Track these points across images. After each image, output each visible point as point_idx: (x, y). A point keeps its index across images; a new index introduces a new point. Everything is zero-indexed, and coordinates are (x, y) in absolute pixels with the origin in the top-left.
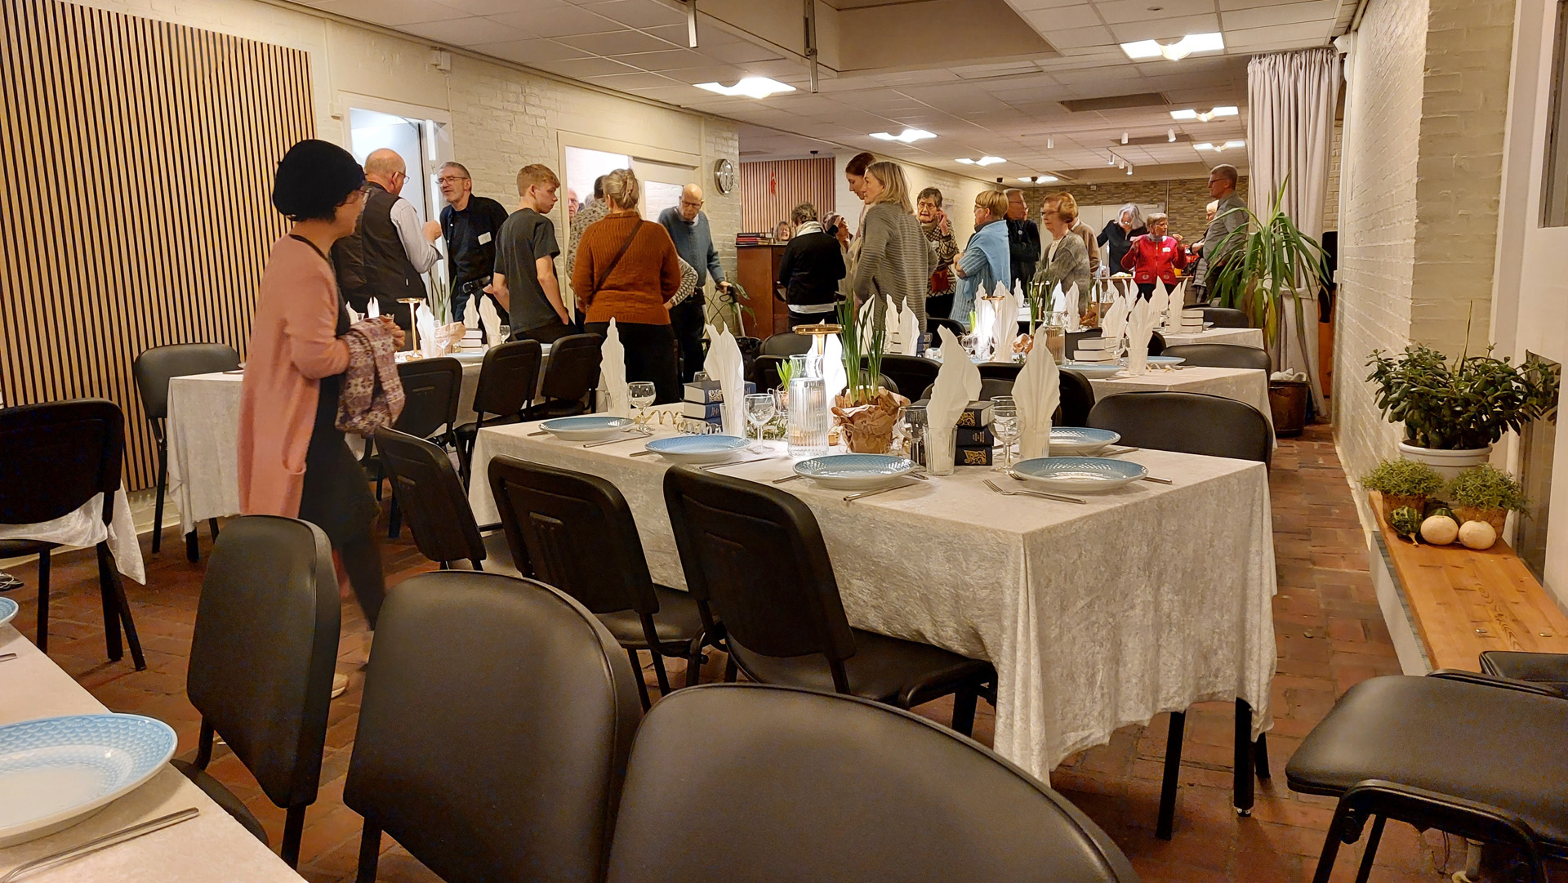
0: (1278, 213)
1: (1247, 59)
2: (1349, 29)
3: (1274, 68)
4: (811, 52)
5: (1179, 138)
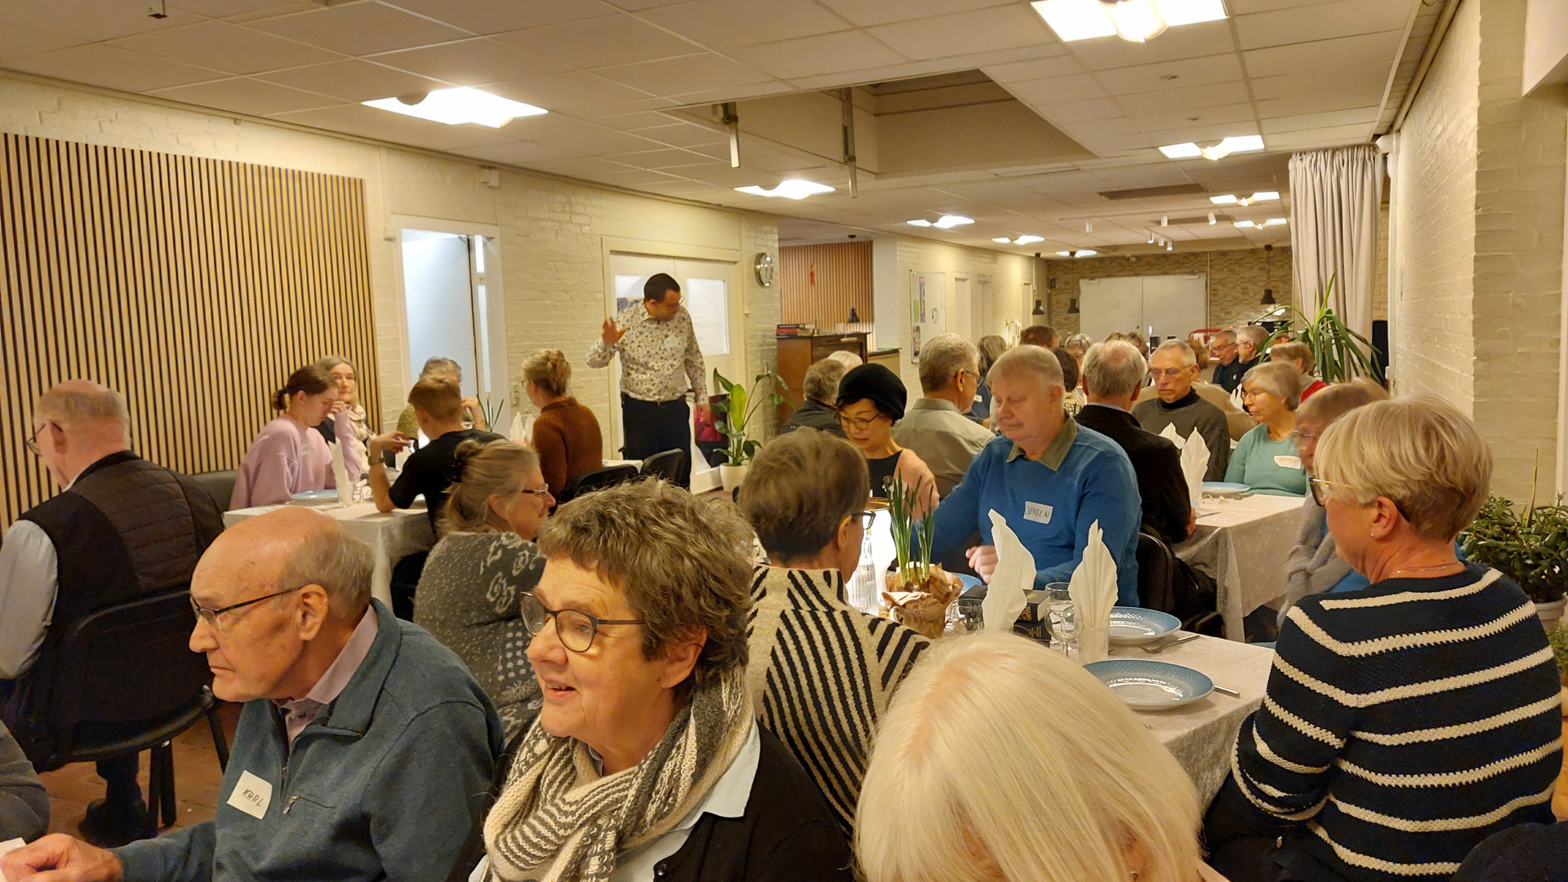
0: (1326, 310)
1: (1286, 157)
2: (1390, 129)
3: (1315, 164)
4: (849, 158)
5: (1219, 218)
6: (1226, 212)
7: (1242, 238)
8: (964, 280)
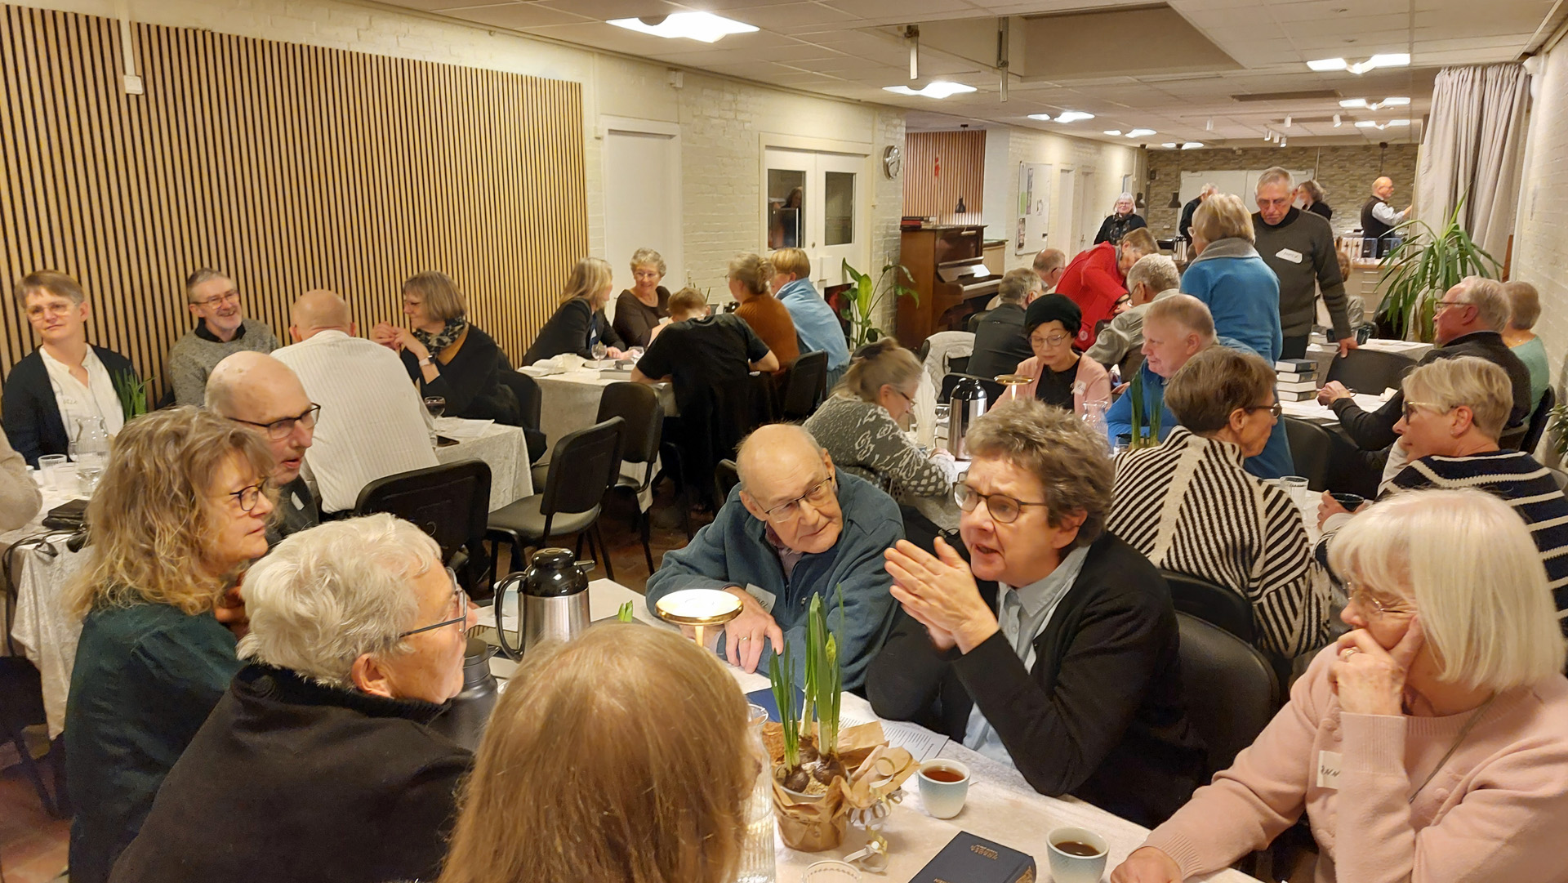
0: (1453, 226)
1: (1436, 71)
2: (1540, 50)
4: (1002, 64)
5: (1343, 119)
6: (1351, 114)
7: (1360, 136)
8: (1068, 171)
